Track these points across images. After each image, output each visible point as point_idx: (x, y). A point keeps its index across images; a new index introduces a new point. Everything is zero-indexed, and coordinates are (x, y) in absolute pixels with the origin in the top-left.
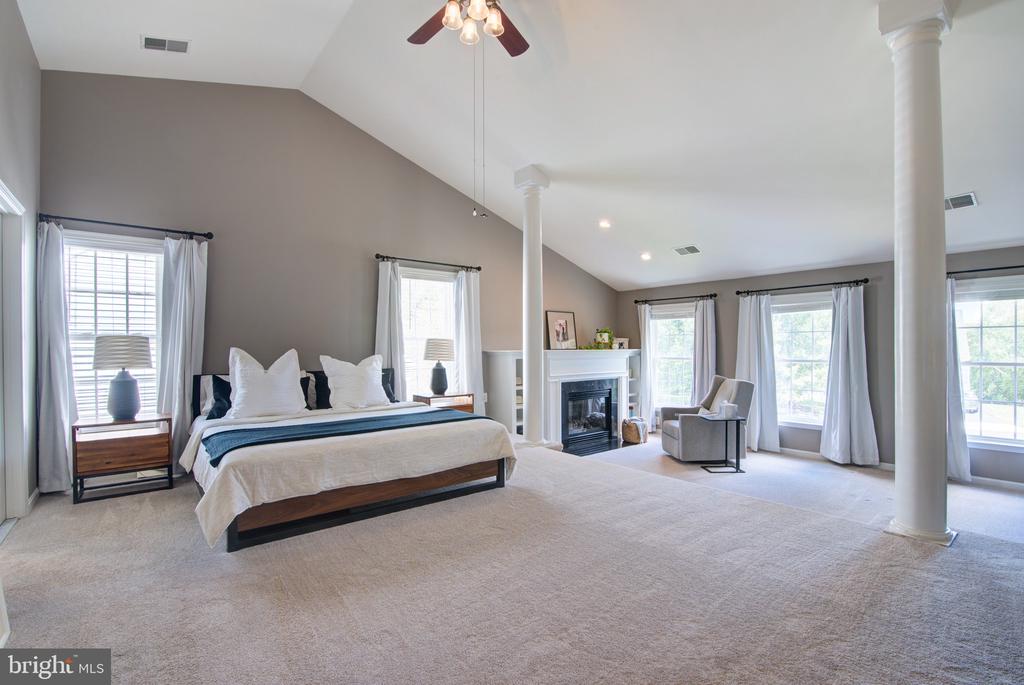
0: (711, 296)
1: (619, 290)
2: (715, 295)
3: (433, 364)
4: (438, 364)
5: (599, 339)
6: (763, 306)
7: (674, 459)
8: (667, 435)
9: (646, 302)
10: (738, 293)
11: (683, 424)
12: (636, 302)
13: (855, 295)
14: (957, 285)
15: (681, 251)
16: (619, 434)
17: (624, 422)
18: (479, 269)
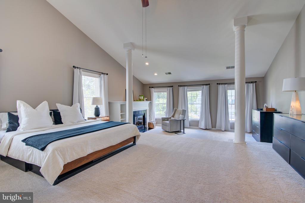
0: (171, 86)
1: (144, 83)
2: (173, 86)
3: (95, 106)
4: (97, 106)
5: (140, 98)
6: (185, 90)
7: (167, 131)
8: (164, 125)
9: (152, 87)
10: (179, 86)
11: (170, 122)
12: (150, 87)
13: (207, 88)
14: (228, 86)
15: (166, 74)
16: (147, 126)
17: (149, 123)
18: (107, 74)
